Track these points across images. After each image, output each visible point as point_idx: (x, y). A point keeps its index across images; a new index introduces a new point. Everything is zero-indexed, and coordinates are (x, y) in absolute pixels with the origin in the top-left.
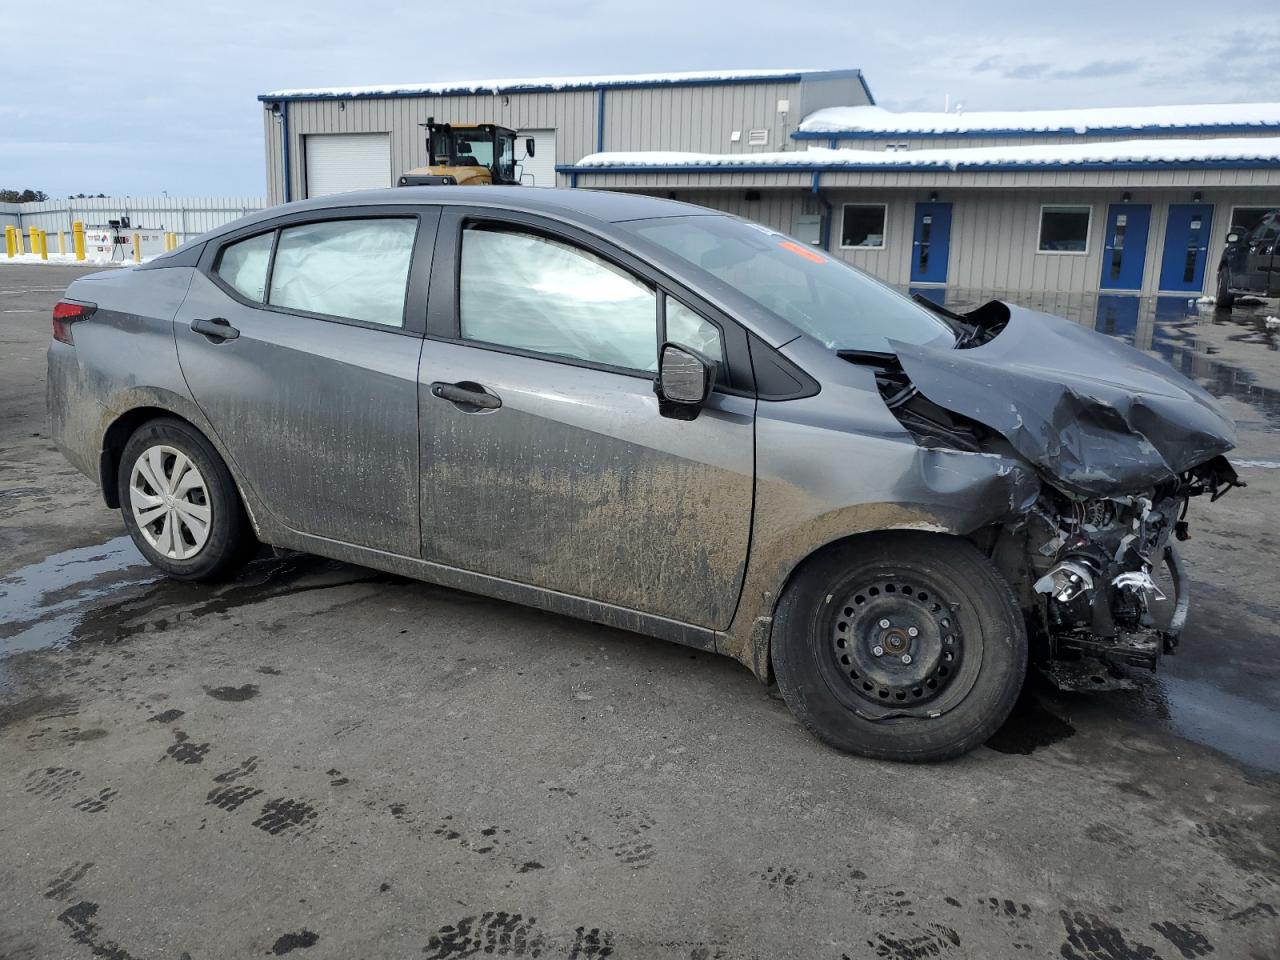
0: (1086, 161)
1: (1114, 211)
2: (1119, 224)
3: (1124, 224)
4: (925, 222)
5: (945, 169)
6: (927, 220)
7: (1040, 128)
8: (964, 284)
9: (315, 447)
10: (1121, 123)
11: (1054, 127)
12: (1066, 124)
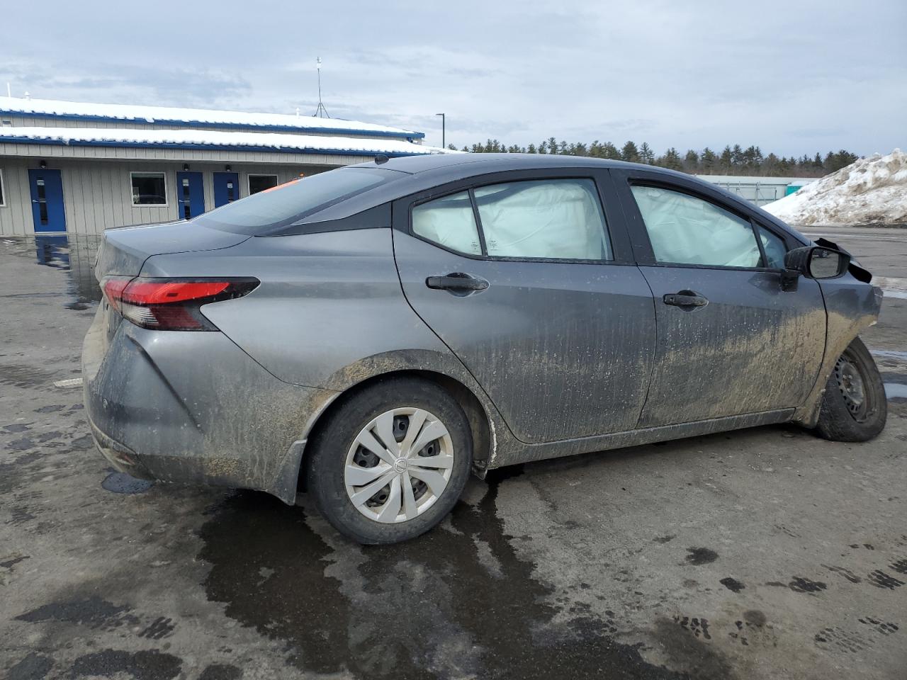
0: (165, 142)
1: (180, 177)
2: (184, 185)
3: (187, 185)
4: (39, 184)
5: (59, 143)
6: (41, 183)
7: (120, 117)
8: (81, 231)
9: (570, 366)
10: (175, 118)
11: (131, 117)
12: (139, 116)
